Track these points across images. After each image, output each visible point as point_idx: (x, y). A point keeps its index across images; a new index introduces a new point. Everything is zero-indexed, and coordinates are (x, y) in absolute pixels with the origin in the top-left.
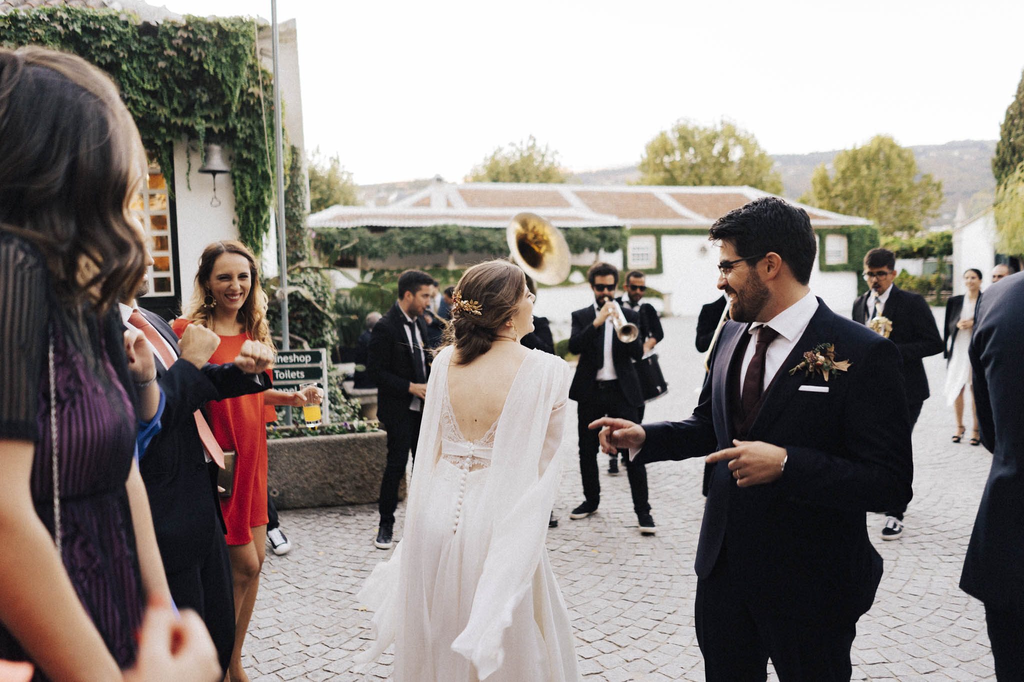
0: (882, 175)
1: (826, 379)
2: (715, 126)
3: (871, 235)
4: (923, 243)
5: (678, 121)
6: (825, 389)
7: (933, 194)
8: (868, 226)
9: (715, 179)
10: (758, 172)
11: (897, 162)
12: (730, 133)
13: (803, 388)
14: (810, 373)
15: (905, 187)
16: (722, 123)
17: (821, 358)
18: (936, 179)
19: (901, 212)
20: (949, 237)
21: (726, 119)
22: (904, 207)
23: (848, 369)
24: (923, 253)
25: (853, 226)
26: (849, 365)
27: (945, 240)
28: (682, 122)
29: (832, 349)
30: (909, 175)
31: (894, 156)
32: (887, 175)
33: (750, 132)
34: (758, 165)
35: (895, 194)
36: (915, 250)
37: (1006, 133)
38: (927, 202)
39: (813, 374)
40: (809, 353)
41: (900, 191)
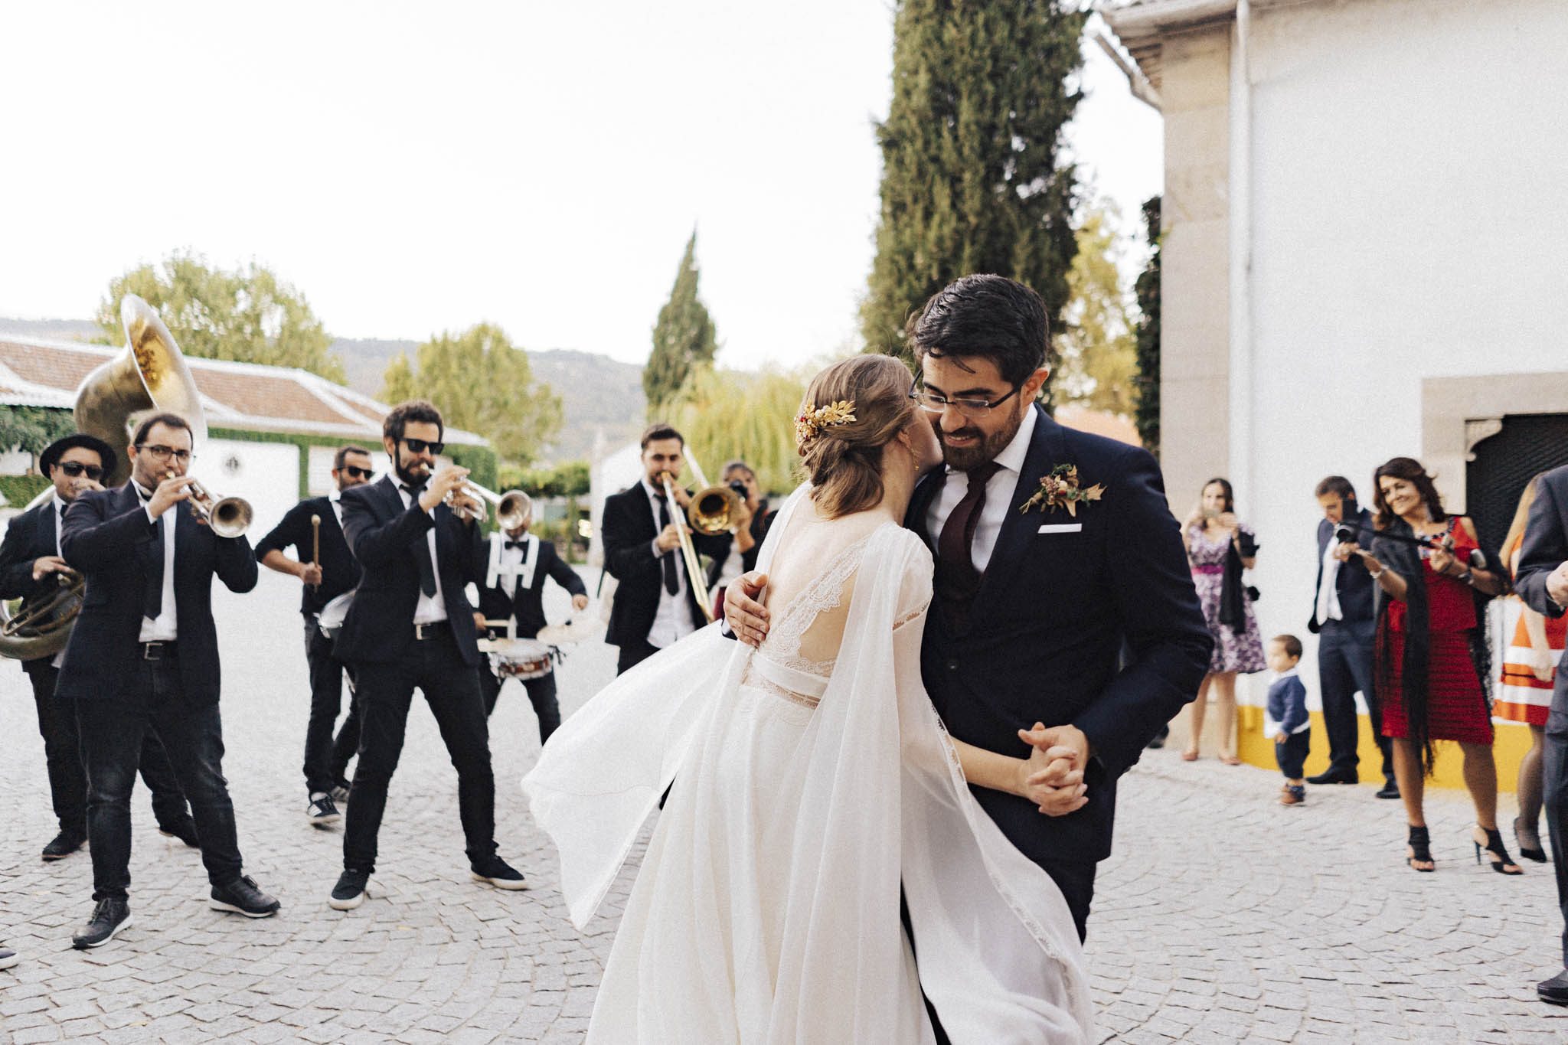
0: (484, 379)
1: (1073, 513)
2: (240, 270)
3: (486, 460)
4: (550, 478)
5: (176, 250)
6: (1077, 528)
7: (551, 413)
8: (482, 448)
9: (239, 351)
10: (312, 351)
11: (505, 363)
12: (266, 285)
13: (1045, 529)
14: (1049, 507)
15: (513, 399)
16: (253, 266)
17: (1063, 485)
18: (555, 394)
19: (509, 435)
20: (585, 471)
21: (260, 263)
22: (515, 428)
23: (1102, 496)
24: (550, 491)
25: (462, 445)
26: (1102, 491)
27: (580, 475)
28: (182, 255)
29: (1074, 471)
30: (521, 381)
31: (500, 353)
32: (491, 381)
33: (299, 289)
34: (310, 340)
35: (501, 407)
36: (541, 485)
37: (659, 340)
38: (543, 423)
39: (1054, 508)
40: (1048, 479)
41: (506, 404)
